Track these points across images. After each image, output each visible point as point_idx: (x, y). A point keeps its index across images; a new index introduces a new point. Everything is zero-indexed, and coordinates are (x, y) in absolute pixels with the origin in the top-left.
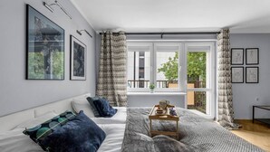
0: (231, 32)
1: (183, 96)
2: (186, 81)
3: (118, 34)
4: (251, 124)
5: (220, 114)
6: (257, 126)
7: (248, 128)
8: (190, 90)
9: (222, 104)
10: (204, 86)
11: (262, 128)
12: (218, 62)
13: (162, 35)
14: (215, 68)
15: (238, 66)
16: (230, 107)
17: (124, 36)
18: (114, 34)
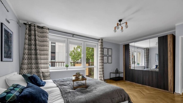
0: (103, 40)
1: (84, 70)
2: (85, 62)
3: (42, 28)
4: (110, 80)
5: (99, 77)
6: (111, 81)
7: (109, 82)
8: (87, 67)
9: (100, 73)
10: (93, 65)
11: (113, 81)
12: (99, 54)
13: (73, 35)
14: (98, 56)
15: (106, 56)
16: (103, 74)
17: (48, 30)
18: (38, 27)
